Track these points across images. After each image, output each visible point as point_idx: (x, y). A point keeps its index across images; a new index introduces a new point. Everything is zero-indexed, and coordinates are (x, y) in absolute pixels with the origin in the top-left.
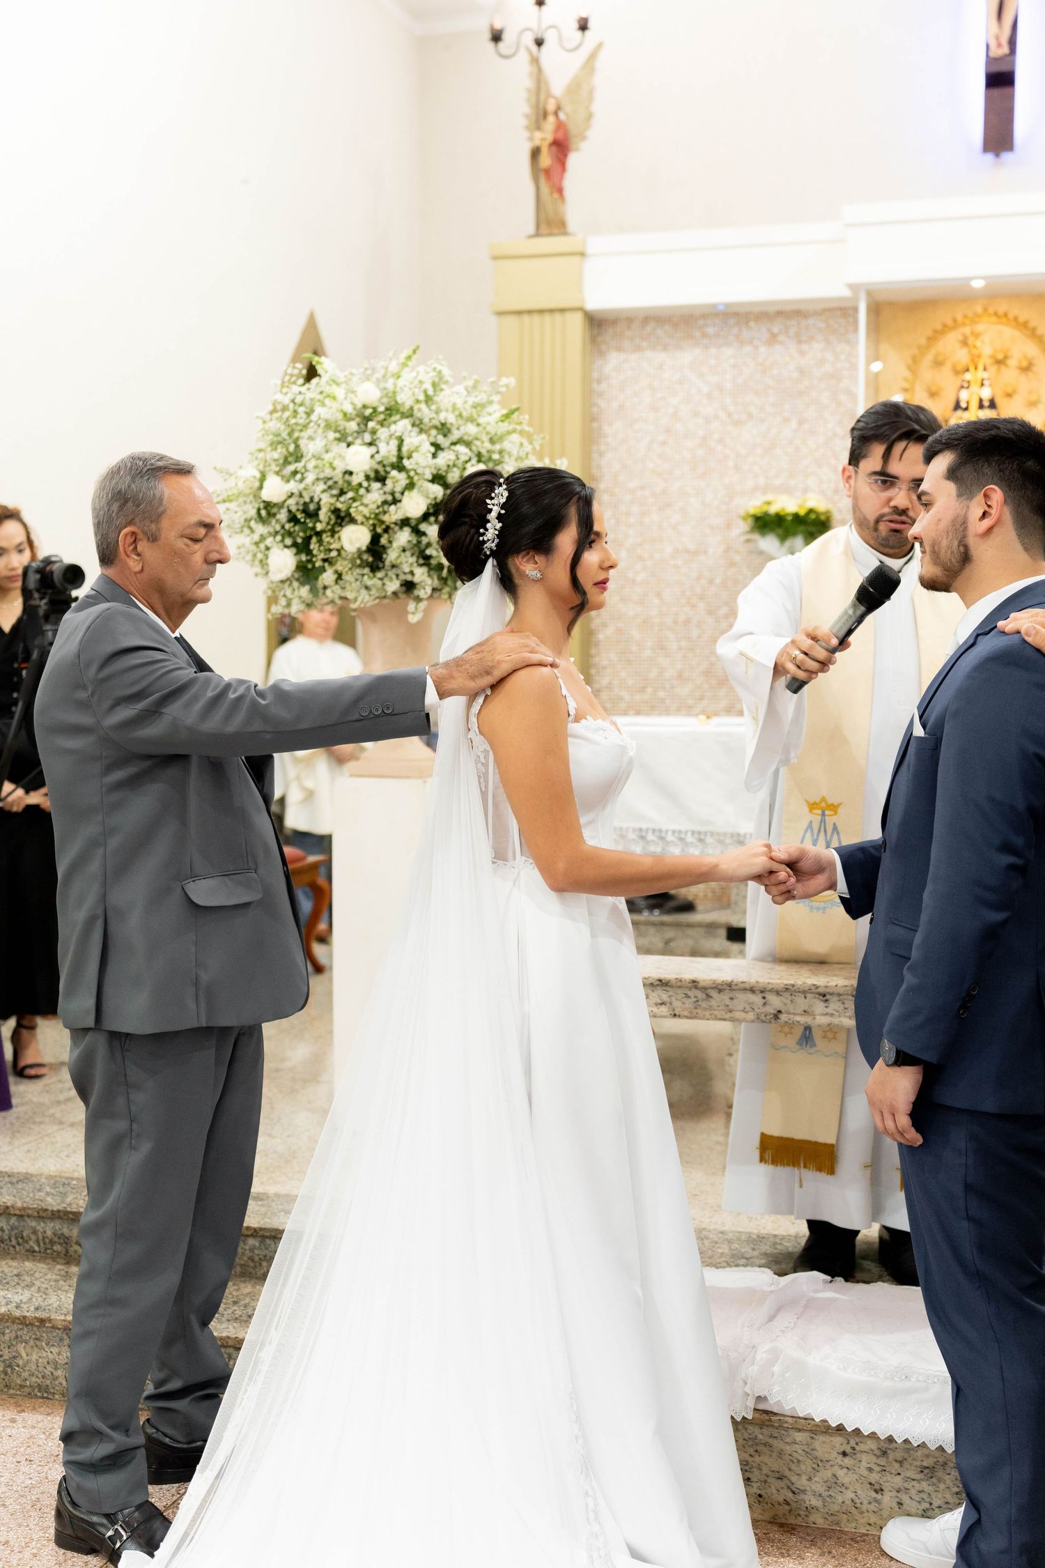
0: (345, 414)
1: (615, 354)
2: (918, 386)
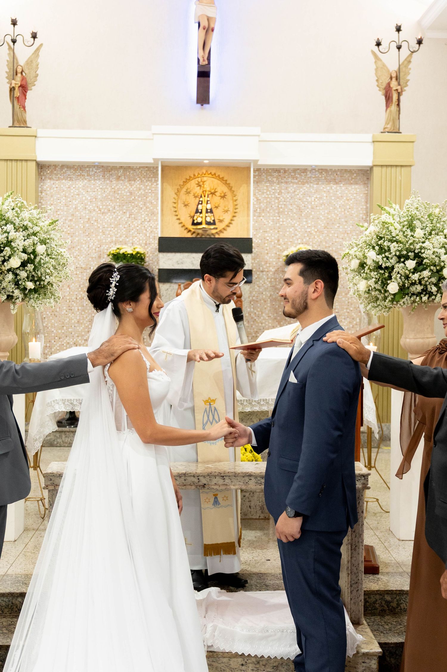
1: (49, 181)
2: (179, 201)
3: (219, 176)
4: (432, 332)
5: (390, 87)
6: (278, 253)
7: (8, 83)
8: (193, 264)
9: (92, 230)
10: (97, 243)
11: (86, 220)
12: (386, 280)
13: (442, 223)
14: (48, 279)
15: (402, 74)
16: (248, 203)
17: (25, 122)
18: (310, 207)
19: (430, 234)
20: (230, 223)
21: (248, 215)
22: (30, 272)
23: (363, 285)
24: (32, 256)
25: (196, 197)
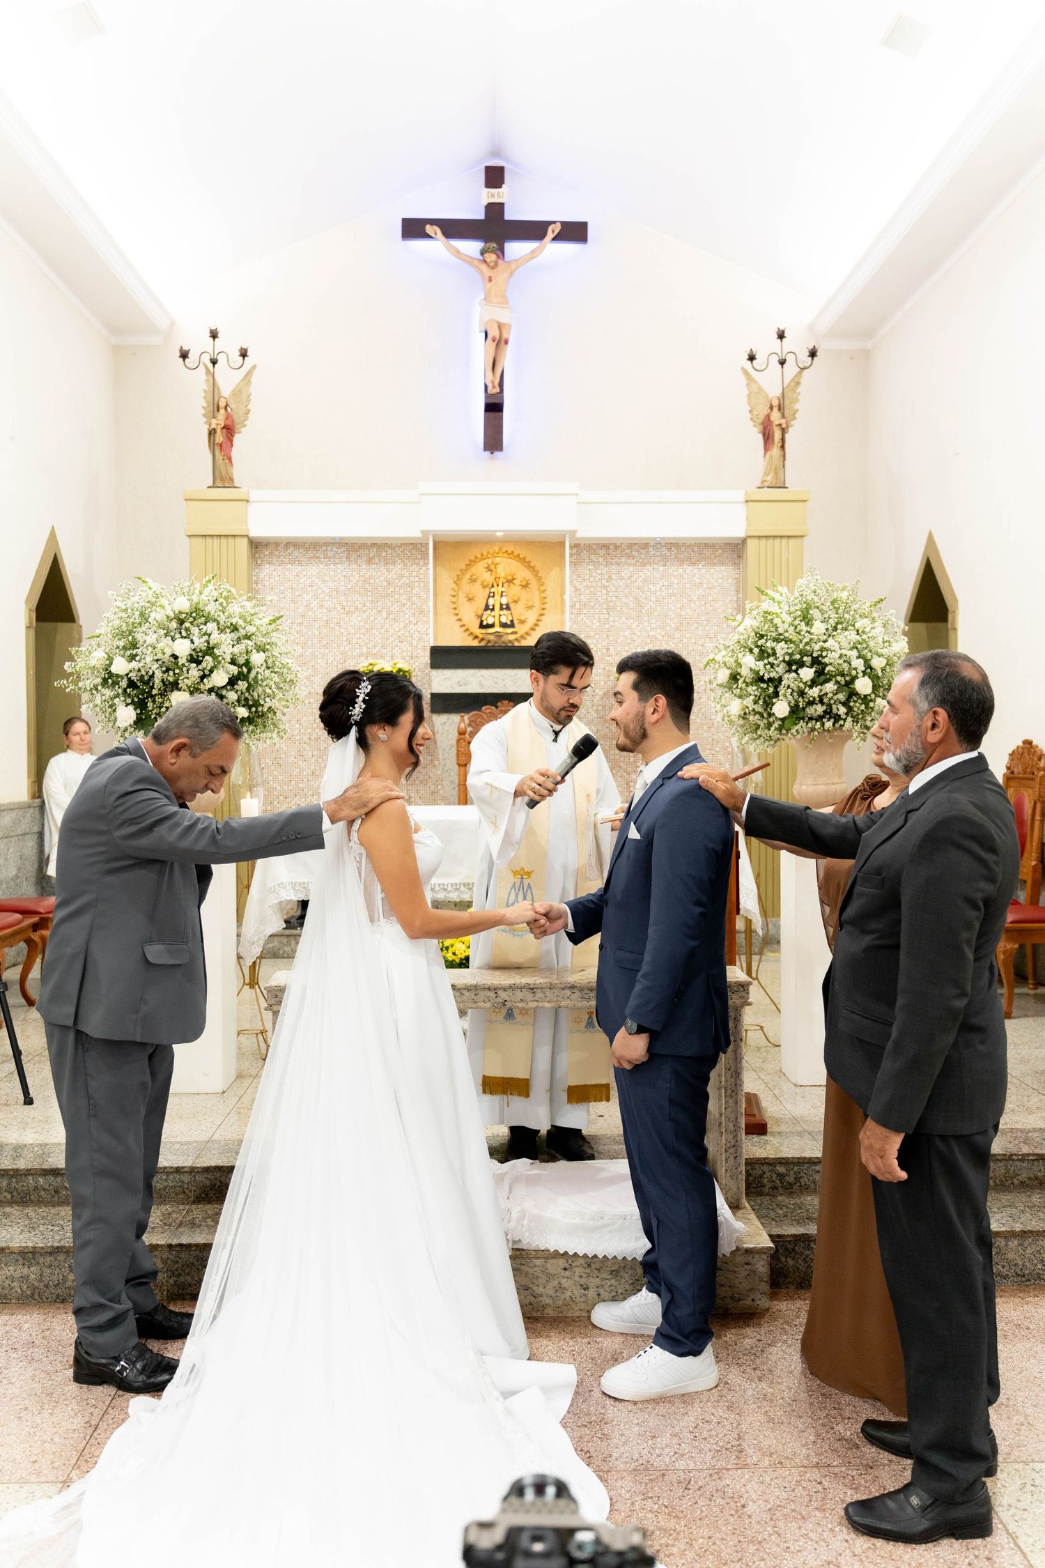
0: (168, 617)
1: (267, 566)
2: (460, 594)
3: (518, 555)
4: (840, 776)
5: (769, 420)
6: (607, 668)
7: (205, 423)
8: (481, 685)
9: (332, 638)
10: (340, 656)
11: (323, 623)
12: (770, 697)
13: (852, 613)
14: (269, 703)
15: (787, 402)
16: (563, 593)
17: (232, 480)
18: (653, 599)
19: (835, 629)
20: (536, 625)
21: (563, 612)
22: (242, 693)
23: (735, 707)
24: (245, 670)
25: (484, 587)
